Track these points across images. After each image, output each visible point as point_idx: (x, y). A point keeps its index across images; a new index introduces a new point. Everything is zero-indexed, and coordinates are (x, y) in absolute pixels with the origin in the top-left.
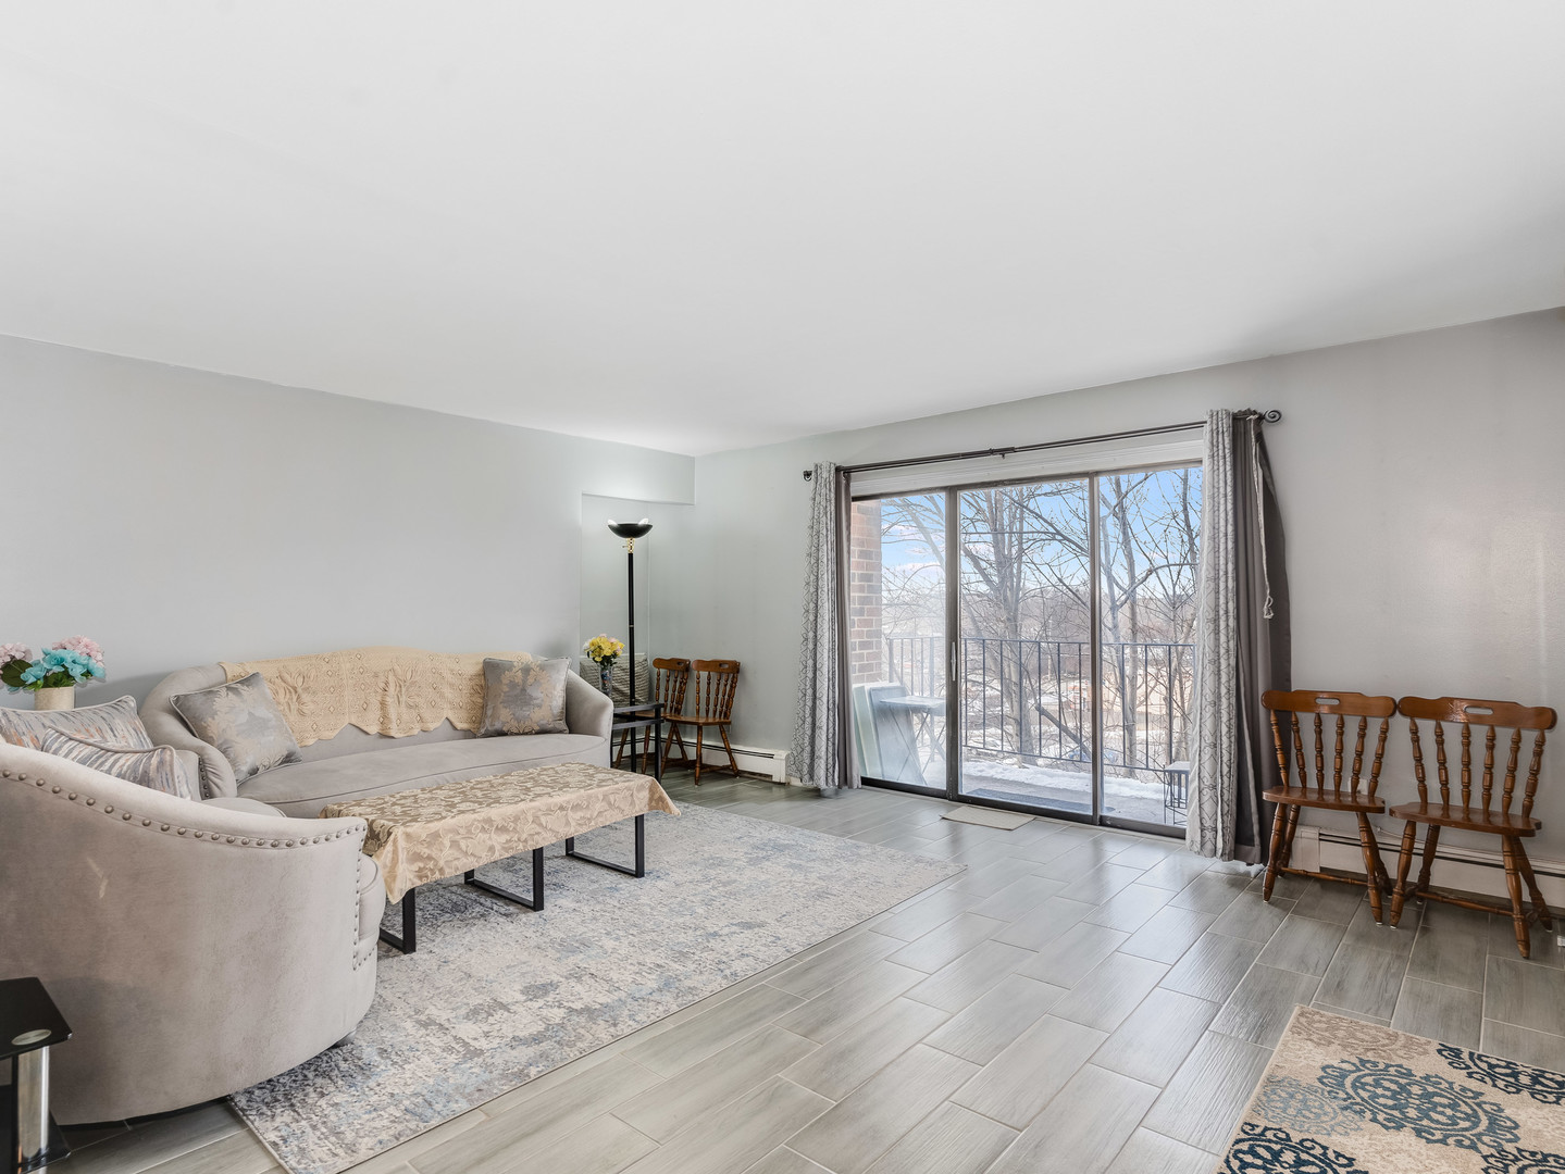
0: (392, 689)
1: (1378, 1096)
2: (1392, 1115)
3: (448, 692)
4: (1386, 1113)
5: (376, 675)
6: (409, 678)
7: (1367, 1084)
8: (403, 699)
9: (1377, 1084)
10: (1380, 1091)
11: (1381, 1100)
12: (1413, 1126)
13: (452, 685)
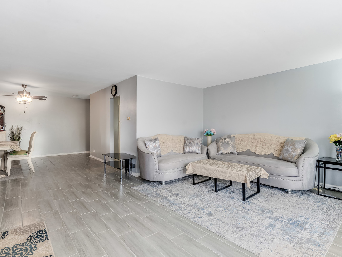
0: (259, 143)
1: (21, 250)
2: (16, 248)
3: (273, 146)
4: (17, 247)
5: (256, 140)
6: (264, 141)
7: (24, 252)
8: (261, 146)
9: (21, 254)
10: (20, 252)
11: (19, 250)
12: (10, 249)
13: (275, 144)
